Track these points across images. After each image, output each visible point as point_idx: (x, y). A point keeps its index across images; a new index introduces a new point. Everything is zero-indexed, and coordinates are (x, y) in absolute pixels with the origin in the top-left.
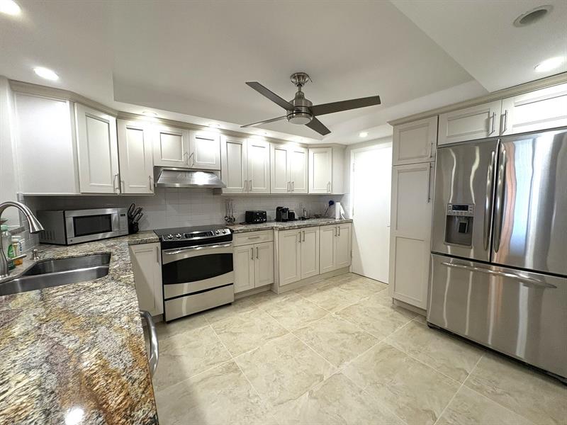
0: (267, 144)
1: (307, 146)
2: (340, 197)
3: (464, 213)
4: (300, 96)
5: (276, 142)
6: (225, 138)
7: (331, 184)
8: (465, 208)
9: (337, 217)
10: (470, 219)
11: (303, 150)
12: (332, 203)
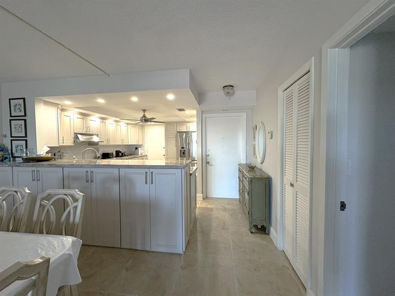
0: (114, 123)
1: (128, 124)
2: (141, 146)
3: (183, 149)
4: (144, 116)
5: (117, 121)
6: (100, 120)
7: (138, 140)
8: (184, 148)
9: (140, 154)
10: (185, 151)
11: (126, 125)
12: (136, 148)
